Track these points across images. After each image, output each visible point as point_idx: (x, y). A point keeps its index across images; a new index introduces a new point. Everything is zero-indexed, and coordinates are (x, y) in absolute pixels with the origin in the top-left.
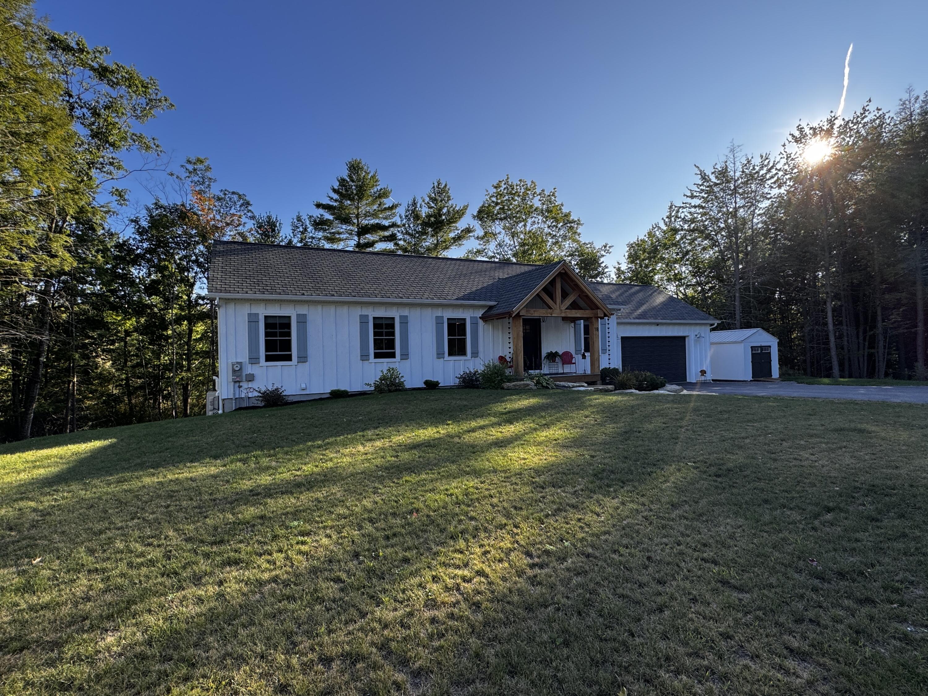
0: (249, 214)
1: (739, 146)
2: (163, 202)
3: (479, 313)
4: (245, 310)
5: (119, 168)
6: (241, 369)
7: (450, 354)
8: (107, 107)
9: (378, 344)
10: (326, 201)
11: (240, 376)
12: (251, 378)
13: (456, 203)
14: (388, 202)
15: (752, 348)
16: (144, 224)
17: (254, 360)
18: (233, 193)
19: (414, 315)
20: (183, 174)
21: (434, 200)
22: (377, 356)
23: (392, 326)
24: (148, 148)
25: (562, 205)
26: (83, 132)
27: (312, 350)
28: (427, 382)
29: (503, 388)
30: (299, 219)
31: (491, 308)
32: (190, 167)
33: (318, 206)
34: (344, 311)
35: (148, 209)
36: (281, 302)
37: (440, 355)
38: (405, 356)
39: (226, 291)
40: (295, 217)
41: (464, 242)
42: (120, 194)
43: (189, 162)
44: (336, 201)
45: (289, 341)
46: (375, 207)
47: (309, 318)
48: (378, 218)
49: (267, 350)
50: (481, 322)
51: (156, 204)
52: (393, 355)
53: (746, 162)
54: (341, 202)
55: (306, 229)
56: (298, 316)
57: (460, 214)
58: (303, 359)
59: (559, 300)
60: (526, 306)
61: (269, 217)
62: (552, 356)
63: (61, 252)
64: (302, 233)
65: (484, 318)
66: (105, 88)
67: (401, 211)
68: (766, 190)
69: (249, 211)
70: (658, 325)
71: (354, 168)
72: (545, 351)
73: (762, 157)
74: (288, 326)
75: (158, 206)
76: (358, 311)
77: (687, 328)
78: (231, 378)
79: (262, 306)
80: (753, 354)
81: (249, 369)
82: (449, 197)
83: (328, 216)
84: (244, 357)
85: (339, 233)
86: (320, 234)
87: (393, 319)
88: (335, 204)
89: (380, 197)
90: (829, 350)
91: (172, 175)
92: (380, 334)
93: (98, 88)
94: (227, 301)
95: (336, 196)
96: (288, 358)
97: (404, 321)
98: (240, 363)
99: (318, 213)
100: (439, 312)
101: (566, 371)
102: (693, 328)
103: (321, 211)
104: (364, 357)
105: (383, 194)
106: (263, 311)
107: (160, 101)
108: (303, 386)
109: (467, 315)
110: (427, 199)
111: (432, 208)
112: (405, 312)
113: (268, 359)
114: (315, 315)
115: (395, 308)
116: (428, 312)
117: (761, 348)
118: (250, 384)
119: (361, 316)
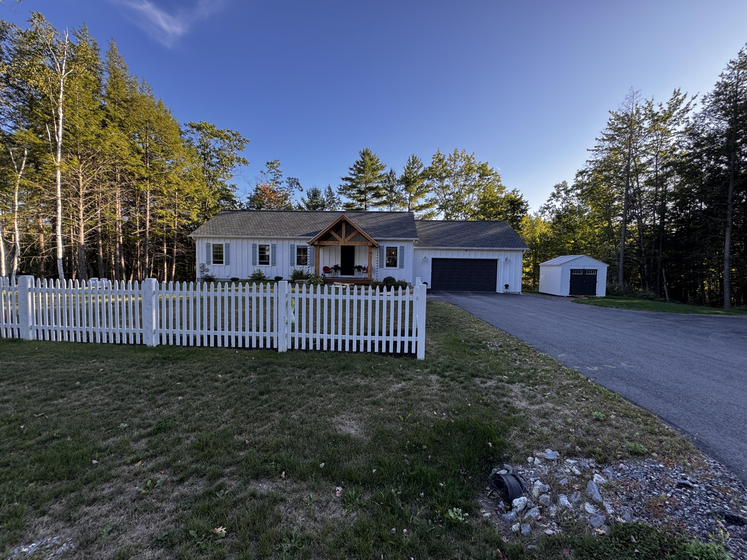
4: (205, 242)
6: (204, 266)
7: (298, 264)
9: (261, 258)
10: (348, 176)
11: (204, 269)
12: (208, 270)
15: (572, 271)
17: (208, 263)
19: (279, 244)
21: (409, 168)
22: (260, 263)
23: (268, 249)
27: (232, 260)
28: (275, 277)
30: (329, 188)
33: (342, 179)
34: (245, 242)
36: (219, 238)
37: (292, 264)
38: (274, 264)
39: (198, 234)
40: (327, 187)
44: (354, 175)
45: (222, 255)
47: (231, 245)
52: (267, 263)
54: (356, 175)
56: (226, 244)
58: (228, 263)
61: (314, 189)
62: (359, 268)
70: (466, 250)
71: (365, 154)
72: (356, 265)
74: (222, 248)
76: (251, 242)
78: (200, 269)
79: (212, 240)
80: (571, 275)
81: (207, 267)
83: (349, 184)
84: (205, 262)
87: (268, 245)
88: (354, 177)
92: (262, 253)
94: (199, 238)
95: (353, 172)
96: (222, 263)
97: (274, 247)
98: (204, 264)
100: (292, 242)
102: (503, 253)
103: (345, 182)
104: (254, 263)
106: (212, 242)
108: (228, 275)
110: (406, 167)
112: (274, 242)
113: (214, 262)
114: (233, 244)
115: (270, 241)
116: (286, 242)
117: (585, 271)
118: (207, 273)
119: (253, 244)
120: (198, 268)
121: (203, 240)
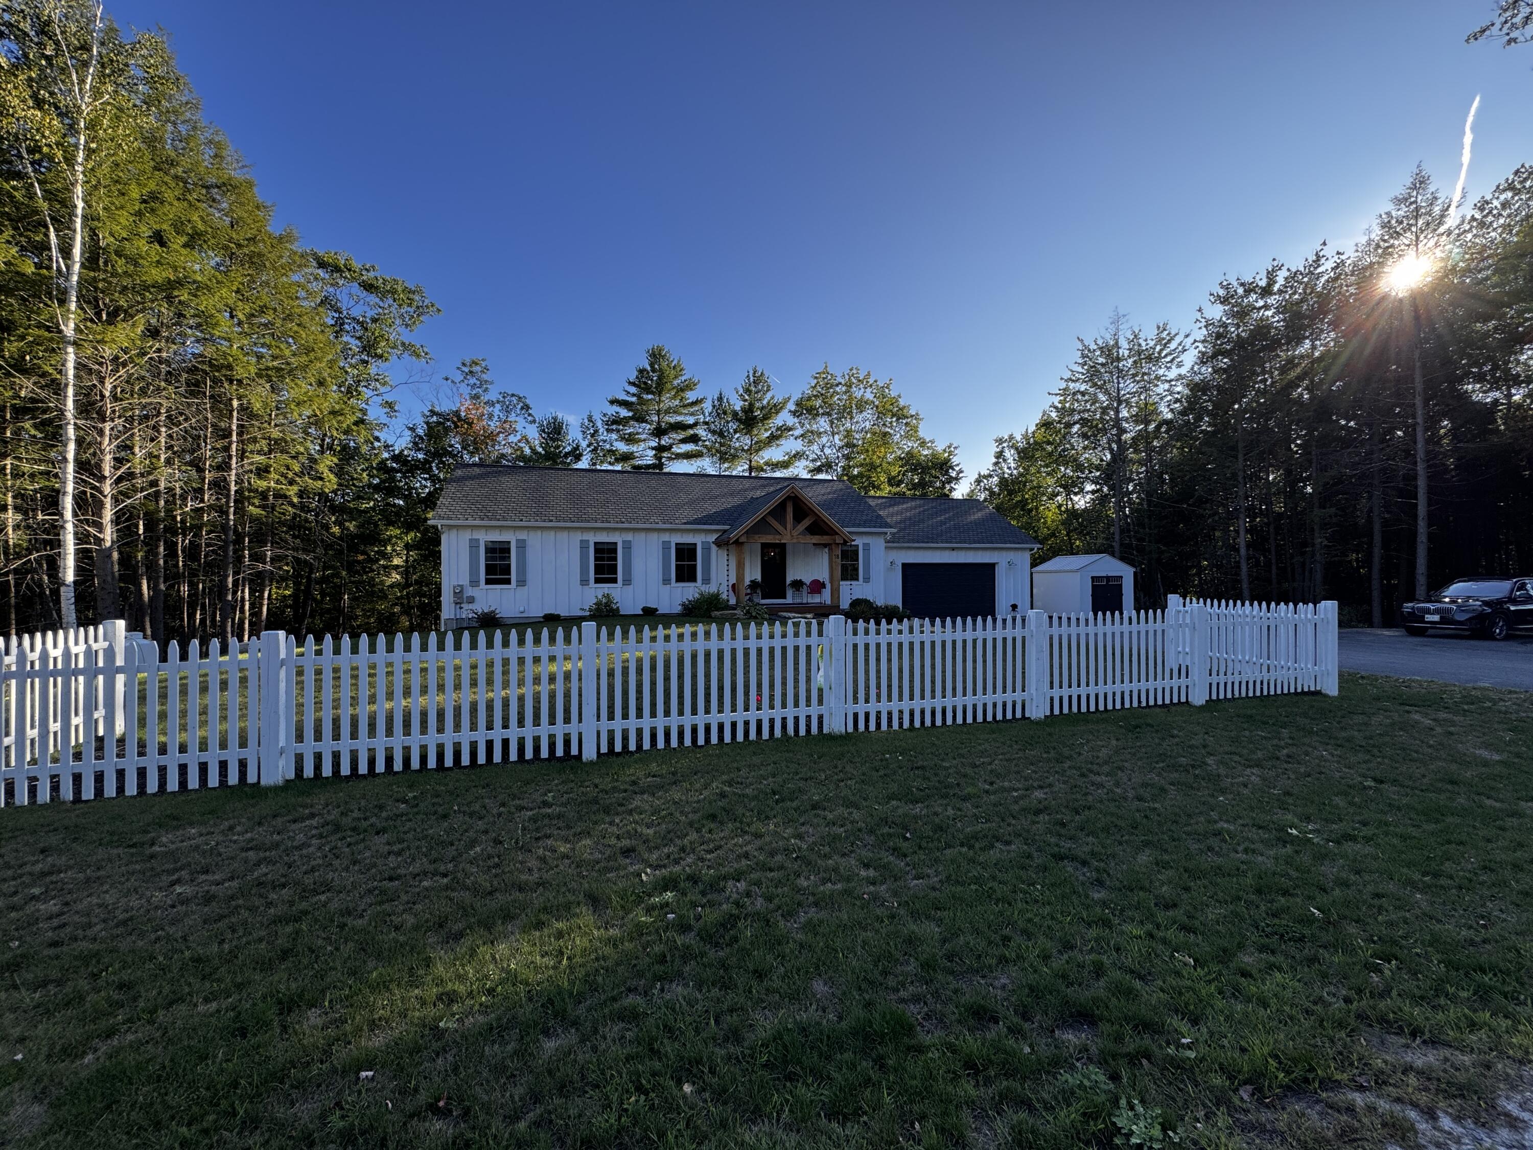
0: (530, 418)
1: (1124, 316)
2: (437, 409)
3: (713, 538)
4: (466, 536)
5: (384, 384)
6: (461, 592)
7: (678, 580)
8: (375, 320)
9: (598, 569)
10: (623, 397)
11: (462, 597)
12: (471, 600)
13: (775, 395)
14: (691, 396)
15: (1093, 578)
16: (420, 432)
17: (474, 583)
18: (513, 395)
19: (639, 541)
20: (459, 377)
21: (748, 391)
22: (597, 581)
23: (615, 551)
24: (418, 356)
25: (899, 396)
26: (355, 345)
27: (532, 574)
28: (644, 609)
29: (710, 617)
30: (590, 419)
31: (725, 531)
32: (466, 370)
33: (612, 402)
34: (564, 535)
35: (424, 415)
36: (501, 528)
37: (666, 581)
38: (627, 582)
39: (449, 518)
40: (586, 417)
41: (782, 441)
42: (390, 405)
43: (464, 364)
44: (634, 395)
45: (509, 566)
46: (677, 402)
47: (529, 543)
48: (681, 414)
49: (487, 573)
50: (714, 548)
51: (431, 411)
52: (614, 581)
53: (1132, 337)
54: (639, 397)
55: (596, 431)
56: (518, 541)
57: (776, 408)
58: (522, 583)
59: (789, 526)
60: (747, 532)
61: (555, 419)
62: (798, 585)
63: (327, 473)
64: (593, 435)
65: (719, 543)
66: (373, 299)
67: (708, 406)
68: (1161, 372)
69: (530, 415)
70: (953, 549)
71: (656, 356)
72: (789, 579)
73: (1158, 327)
74: (508, 551)
75: (433, 413)
76: (578, 537)
77: (996, 553)
78: (452, 599)
79: (483, 531)
80: (1094, 587)
81: (469, 592)
82: (769, 386)
83: (624, 413)
84: (465, 580)
85: (638, 433)
86: (614, 436)
87: (616, 544)
88: (634, 399)
89: (682, 390)
90: (1239, 582)
91: (447, 379)
92: (602, 559)
93: (367, 299)
94: (450, 527)
95: (633, 390)
96: (508, 582)
97: (628, 546)
98: (461, 586)
99: (613, 410)
100: (666, 537)
101: (810, 601)
102: (1004, 553)
103: (615, 408)
104: (584, 582)
105: (689, 386)
106: (484, 537)
107: (427, 307)
108: (522, 609)
109: (698, 540)
110: (741, 391)
111: (745, 400)
112: (629, 537)
113: (488, 582)
114: (534, 540)
115: (617, 534)
116: (654, 536)
117: (1108, 578)
118: (471, 606)
119: (581, 541)
120: (447, 598)
121: (461, 532)
